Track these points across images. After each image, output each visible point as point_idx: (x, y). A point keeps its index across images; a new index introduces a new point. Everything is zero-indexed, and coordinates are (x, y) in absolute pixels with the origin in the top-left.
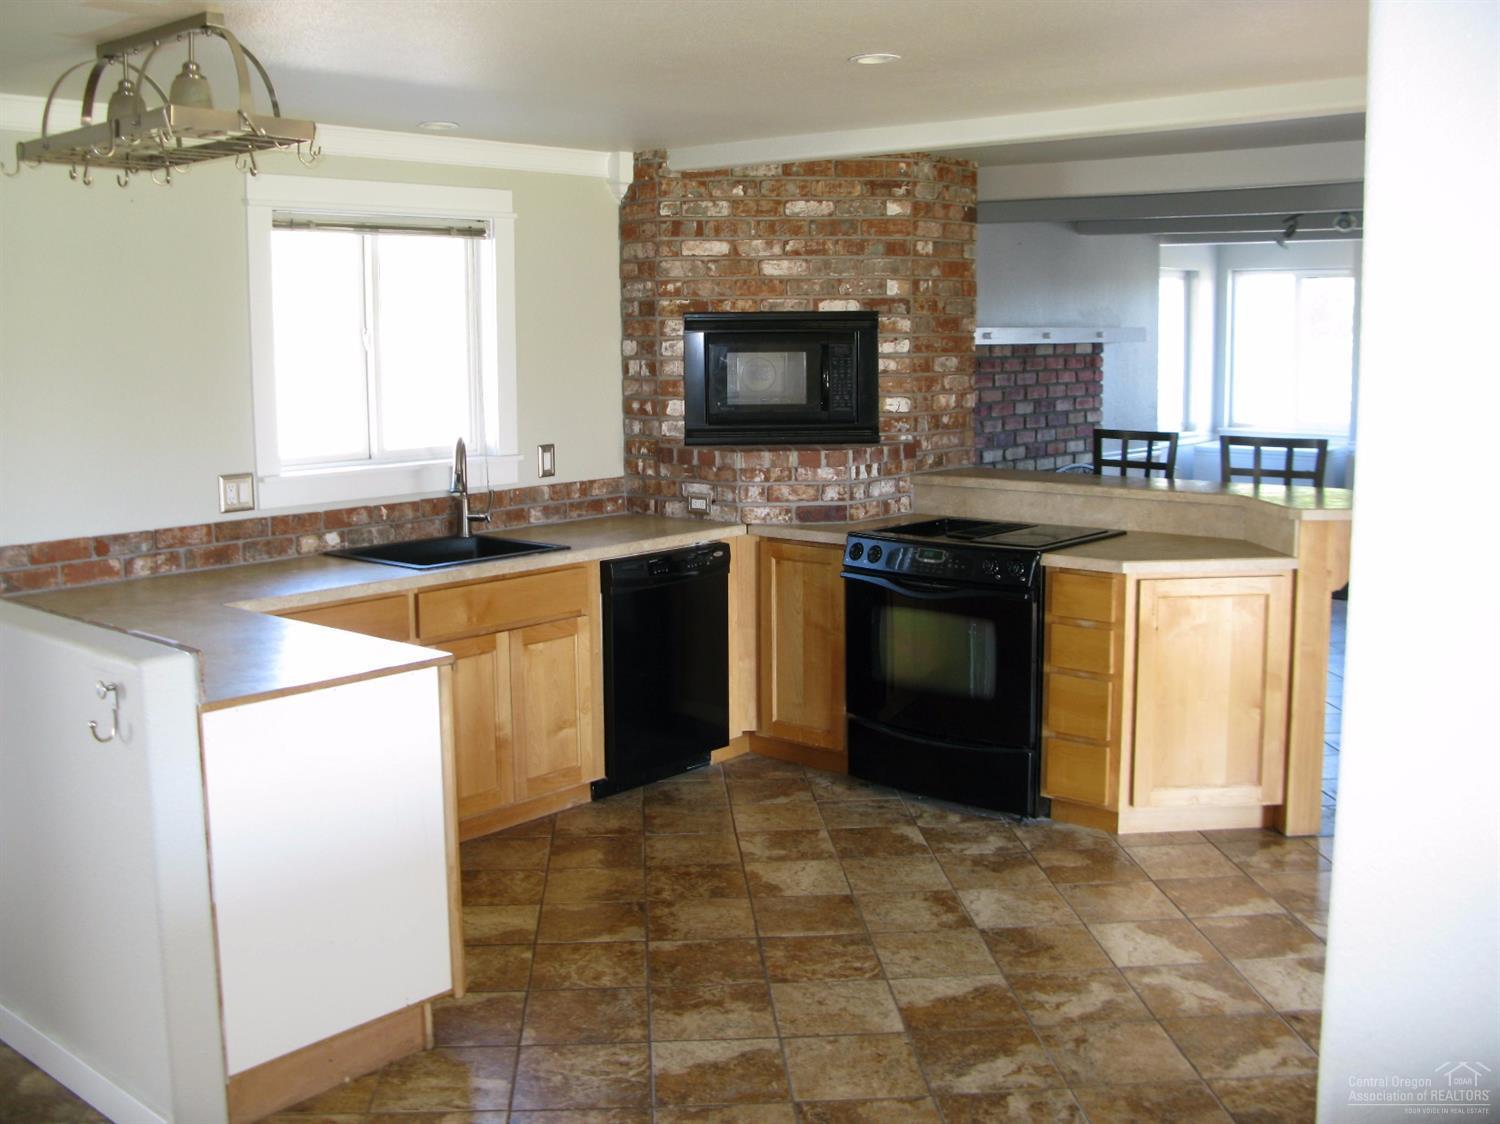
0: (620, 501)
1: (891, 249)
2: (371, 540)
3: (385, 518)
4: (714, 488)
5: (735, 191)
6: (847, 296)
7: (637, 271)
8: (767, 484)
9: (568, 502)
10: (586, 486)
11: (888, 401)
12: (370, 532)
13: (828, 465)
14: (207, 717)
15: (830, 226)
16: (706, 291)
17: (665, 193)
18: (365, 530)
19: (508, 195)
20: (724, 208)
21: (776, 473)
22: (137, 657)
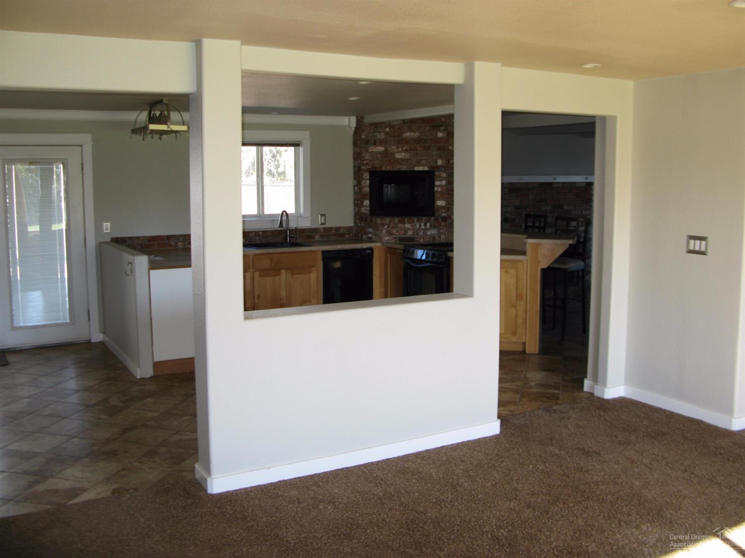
0: (351, 235)
1: (439, 149)
4: (374, 230)
5: (386, 129)
6: (424, 165)
7: (357, 156)
8: (388, 229)
9: (331, 233)
10: (338, 229)
11: (438, 202)
13: (408, 223)
14: (152, 272)
15: (417, 141)
16: (377, 163)
17: (364, 131)
18: (254, 238)
19: (308, 133)
20: (383, 136)
21: (391, 225)
22: (134, 255)
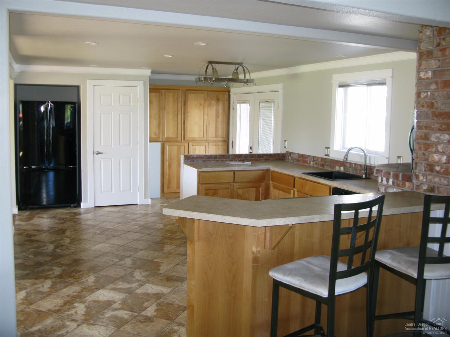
2: (350, 172)
3: (353, 167)
12: (350, 170)
18: (349, 169)
